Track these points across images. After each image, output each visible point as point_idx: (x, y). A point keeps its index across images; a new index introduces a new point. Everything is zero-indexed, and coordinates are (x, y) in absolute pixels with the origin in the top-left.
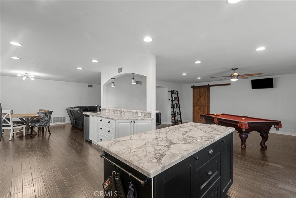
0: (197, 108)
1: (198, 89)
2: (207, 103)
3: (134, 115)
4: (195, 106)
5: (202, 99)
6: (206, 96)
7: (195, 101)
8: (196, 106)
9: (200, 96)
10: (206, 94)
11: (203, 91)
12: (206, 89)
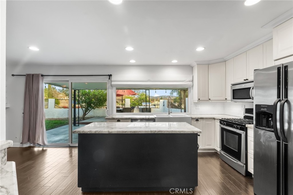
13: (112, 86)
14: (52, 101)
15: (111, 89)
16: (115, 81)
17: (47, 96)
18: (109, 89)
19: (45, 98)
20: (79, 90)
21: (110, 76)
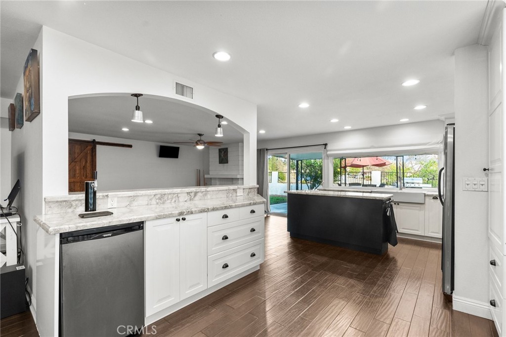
3: (231, 195)
10: (89, 159)
12: (90, 147)
13: (328, 156)
14: (275, 174)
15: (327, 159)
16: (331, 150)
17: (271, 168)
18: (324, 159)
19: (269, 171)
20: (302, 161)
21: (326, 145)
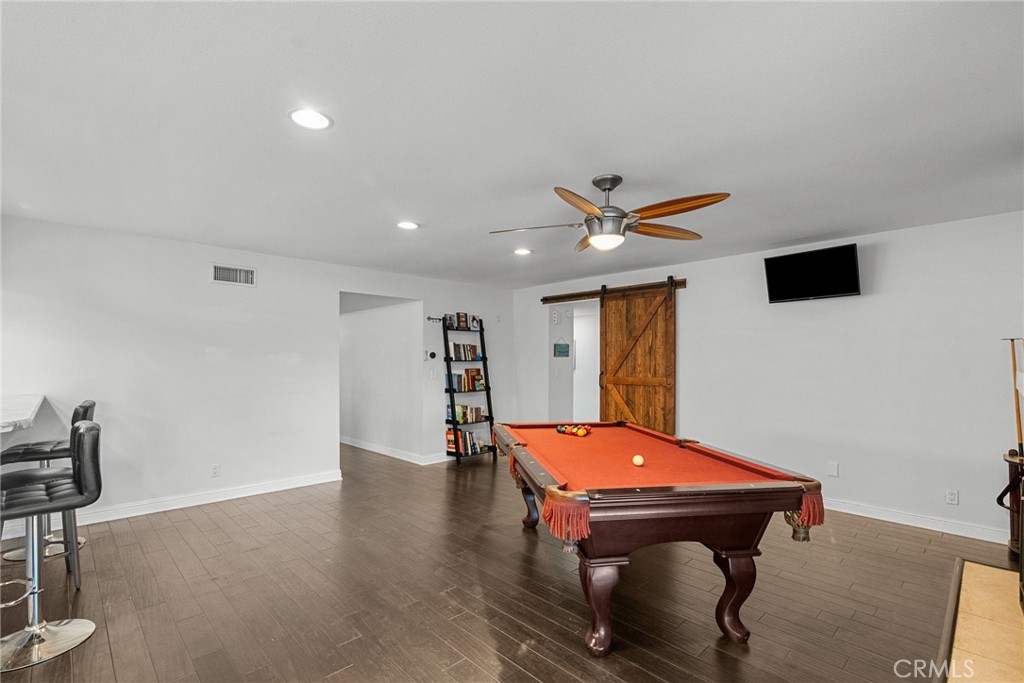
0: (616, 396)
1: (622, 304)
2: (661, 370)
4: (610, 386)
5: (639, 351)
6: (659, 335)
7: (612, 362)
8: (616, 384)
9: (634, 338)
10: (661, 325)
11: (646, 310)
12: (660, 299)
